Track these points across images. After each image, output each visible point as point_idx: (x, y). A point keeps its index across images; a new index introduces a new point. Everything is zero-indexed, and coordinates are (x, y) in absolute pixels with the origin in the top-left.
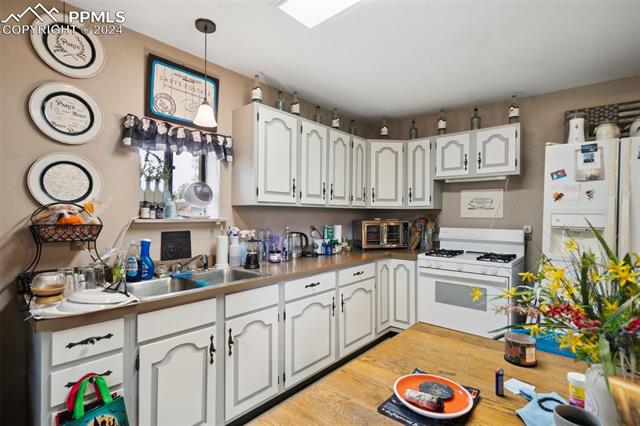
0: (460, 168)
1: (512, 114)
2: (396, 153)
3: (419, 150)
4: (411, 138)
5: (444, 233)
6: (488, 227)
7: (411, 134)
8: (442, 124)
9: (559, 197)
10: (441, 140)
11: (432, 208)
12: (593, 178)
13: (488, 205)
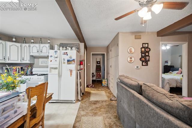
0: (37, 53)
1: (48, 42)
2: (18, 47)
3: (25, 47)
4: (23, 43)
5: (34, 70)
6: (45, 68)
7: (23, 42)
8: (32, 41)
9: (51, 61)
10: (32, 45)
11: (29, 63)
12: (56, 58)
13: (46, 62)
